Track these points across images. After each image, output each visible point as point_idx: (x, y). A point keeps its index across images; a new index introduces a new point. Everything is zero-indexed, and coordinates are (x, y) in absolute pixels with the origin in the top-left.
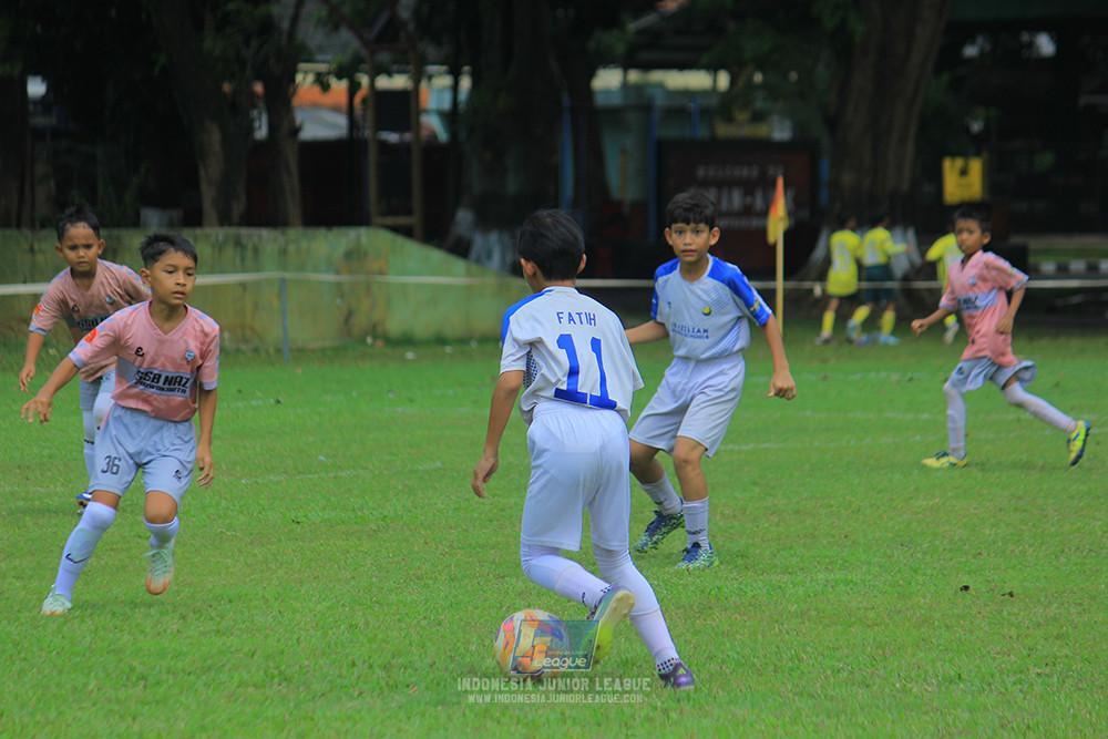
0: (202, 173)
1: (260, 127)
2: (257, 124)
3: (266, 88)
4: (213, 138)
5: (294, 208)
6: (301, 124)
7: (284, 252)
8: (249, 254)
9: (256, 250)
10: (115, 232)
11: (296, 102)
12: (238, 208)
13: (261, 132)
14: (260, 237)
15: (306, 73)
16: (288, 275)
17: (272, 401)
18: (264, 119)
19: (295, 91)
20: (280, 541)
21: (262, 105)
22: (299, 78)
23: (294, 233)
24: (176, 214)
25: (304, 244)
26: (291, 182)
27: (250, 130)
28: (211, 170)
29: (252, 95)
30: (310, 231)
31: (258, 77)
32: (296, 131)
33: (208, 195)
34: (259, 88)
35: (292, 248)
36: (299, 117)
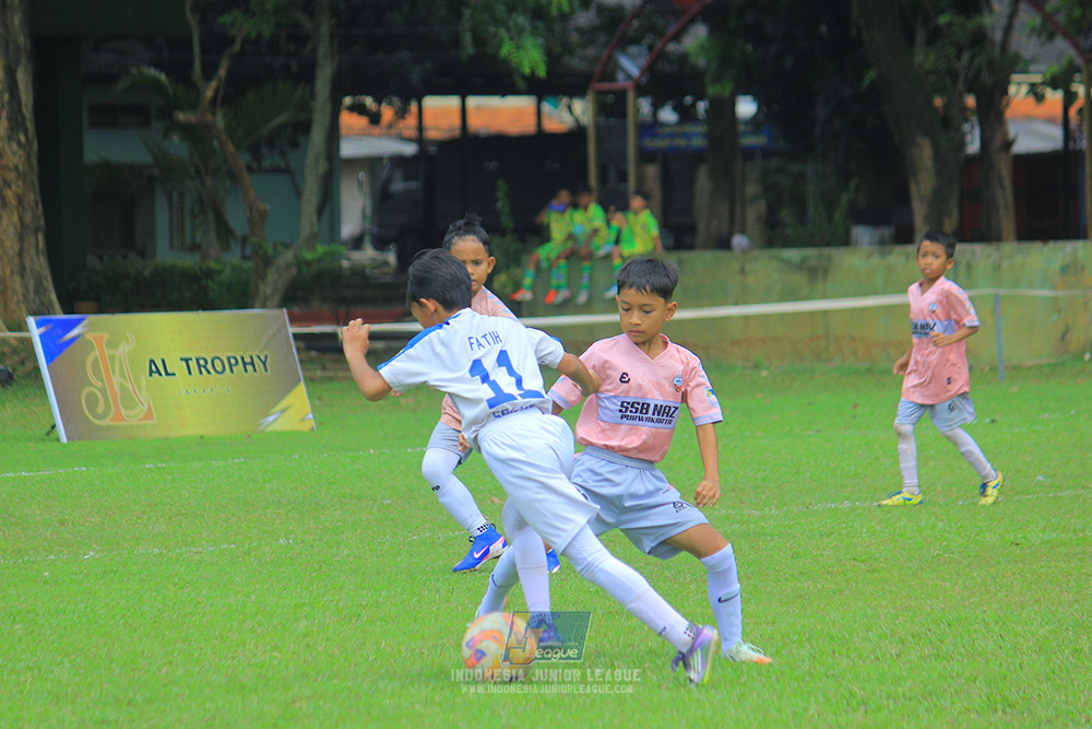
0: (913, 189)
1: (972, 141)
2: (969, 138)
3: (978, 100)
4: (924, 153)
5: (1007, 223)
6: (1016, 137)
7: (997, 268)
8: (962, 270)
9: (969, 266)
10: (826, 251)
11: (1009, 114)
12: (950, 224)
13: (973, 146)
14: (973, 253)
15: (1019, 84)
16: (1002, 291)
17: (988, 420)
18: (977, 132)
19: (1008, 104)
20: (999, 563)
21: (974, 119)
22: (1012, 89)
23: (1009, 247)
24: (887, 231)
25: (1019, 259)
26: (1004, 196)
27: (962, 144)
28: (922, 187)
29: (964, 109)
30: (1026, 246)
31: (970, 91)
32: (1008, 144)
33: (920, 211)
34: (971, 101)
35: (1006, 264)
36: (1012, 130)
